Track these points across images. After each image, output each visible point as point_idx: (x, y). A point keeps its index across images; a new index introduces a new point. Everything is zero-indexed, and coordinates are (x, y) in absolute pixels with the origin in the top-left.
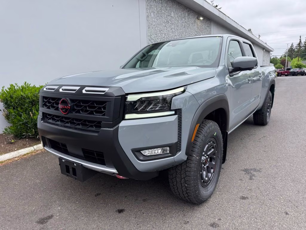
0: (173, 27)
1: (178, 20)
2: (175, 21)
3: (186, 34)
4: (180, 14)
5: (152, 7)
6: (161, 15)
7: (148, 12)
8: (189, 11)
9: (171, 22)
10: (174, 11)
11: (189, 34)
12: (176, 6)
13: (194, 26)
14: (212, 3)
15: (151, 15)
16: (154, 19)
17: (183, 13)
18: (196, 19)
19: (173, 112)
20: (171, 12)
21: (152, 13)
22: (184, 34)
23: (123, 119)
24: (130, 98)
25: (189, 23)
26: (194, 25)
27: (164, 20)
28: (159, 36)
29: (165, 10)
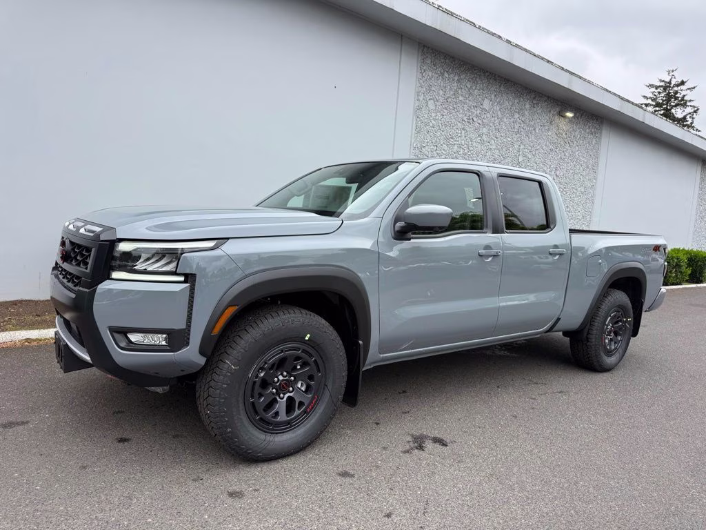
0: (485, 130)
1: (500, 116)
2: (493, 119)
3: (522, 147)
4: (507, 104)
5: (433, 89)
6: (455, 106)
7: (421, 99)
8: (534, 98)
9: (480, 121)
10: (493, 97)
11: (530, 148)
12: (498, 86)
13: (549, 130)
14: (671, 74)
15: (427, 106)
16: (433, 115)
17: (517, 101)
18: (554, 115)
19: (182, 279)
20: (483, 100)
21: (431, 103)
22: (516, 146)
23: (109, 278)
24: (124, 247)
25: (532, 123)
26: (547, 128)
27: (460, 116)
28: (444, 150)
29: (467, 96)
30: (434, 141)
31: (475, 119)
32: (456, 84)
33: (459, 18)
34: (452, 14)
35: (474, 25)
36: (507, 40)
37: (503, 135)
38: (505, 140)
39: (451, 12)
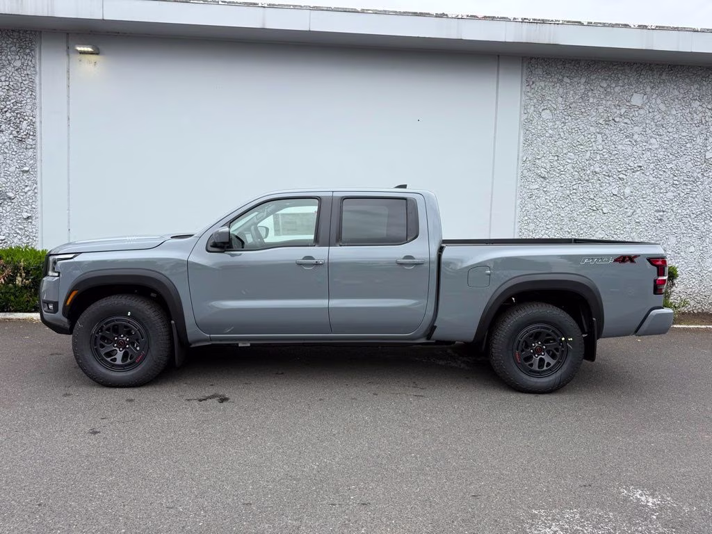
0: (637, 129)
1: (663, 109)
2: (650, 115)
4: (677, 93)
5: (548, 98)
6: (583, 110)
7: (531, 111)
9: (627, 121)
10: (648, 89)
12: (656, 76)
15: (540, 117)
16: (550, 124)
21: (546, 113)
29: (603, 96)
30: (553, 151)
31: (617, 119)
32: (582, 87)
33: (556, 23)
34: (544, 22)
35: (580, 23)
36: (639, 26)
37: (670, 130)
38: (676, 136)
39: (543, 20)
